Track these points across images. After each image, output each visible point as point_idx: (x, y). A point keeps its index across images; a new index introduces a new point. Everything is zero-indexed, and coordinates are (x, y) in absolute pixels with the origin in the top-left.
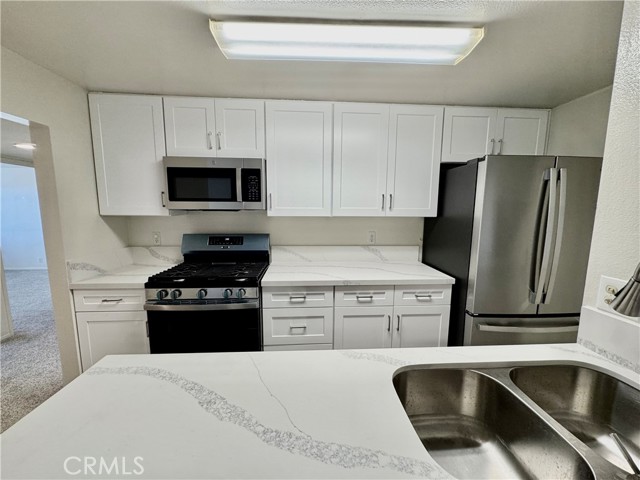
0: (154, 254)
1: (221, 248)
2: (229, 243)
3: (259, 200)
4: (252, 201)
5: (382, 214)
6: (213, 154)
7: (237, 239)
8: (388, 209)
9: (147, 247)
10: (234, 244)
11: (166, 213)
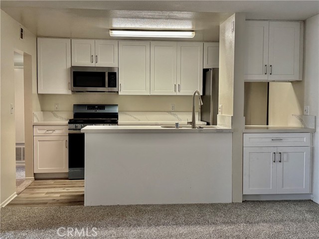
0: (55, 115)
1: (93, 111)
2: (98, 109)
3: (116, 87)
4: (112, 87)
5: (175, 94)
6: (93, 65)
7: (102, 107)
8: (178, 91)
9: (52, 112)
10: (100, 109)
11: (70, 92)
